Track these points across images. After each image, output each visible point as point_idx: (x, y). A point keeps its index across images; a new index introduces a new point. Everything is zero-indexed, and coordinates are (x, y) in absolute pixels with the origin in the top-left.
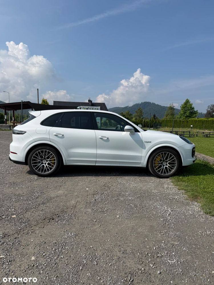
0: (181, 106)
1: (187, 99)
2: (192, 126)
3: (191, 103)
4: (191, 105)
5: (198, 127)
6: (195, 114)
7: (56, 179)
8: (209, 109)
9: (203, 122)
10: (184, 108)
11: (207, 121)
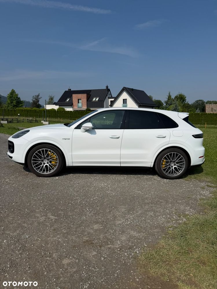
0: (8, 96)
1: (13, 89)
2: (19, 114)
3: (16, 93)
4: (17, 95)
5: (24, 115)
6: (22, 104)
8: (34, 100)
9: (28, 111)
10: (11, 97)
11: (31, 110)
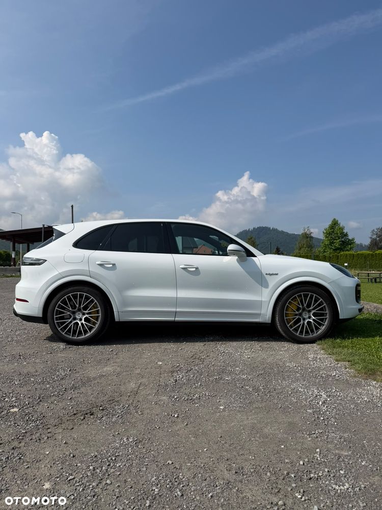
0: (325, 232)
1: (335, 219)
2: (346, 264)
3: (341, 225)
4: (342, 229)
5: (358, 266)
6: (350, 245)
7: (100, 348)
8: (375, 237)
9: (366, 257)
10: (330, 234)
11: (372, 255)
